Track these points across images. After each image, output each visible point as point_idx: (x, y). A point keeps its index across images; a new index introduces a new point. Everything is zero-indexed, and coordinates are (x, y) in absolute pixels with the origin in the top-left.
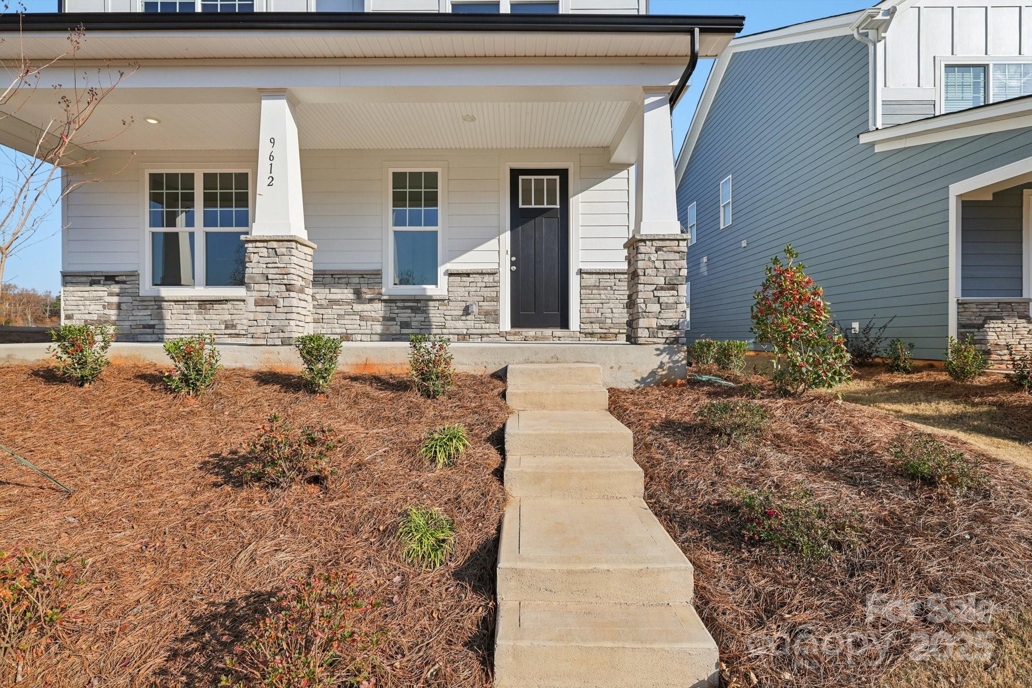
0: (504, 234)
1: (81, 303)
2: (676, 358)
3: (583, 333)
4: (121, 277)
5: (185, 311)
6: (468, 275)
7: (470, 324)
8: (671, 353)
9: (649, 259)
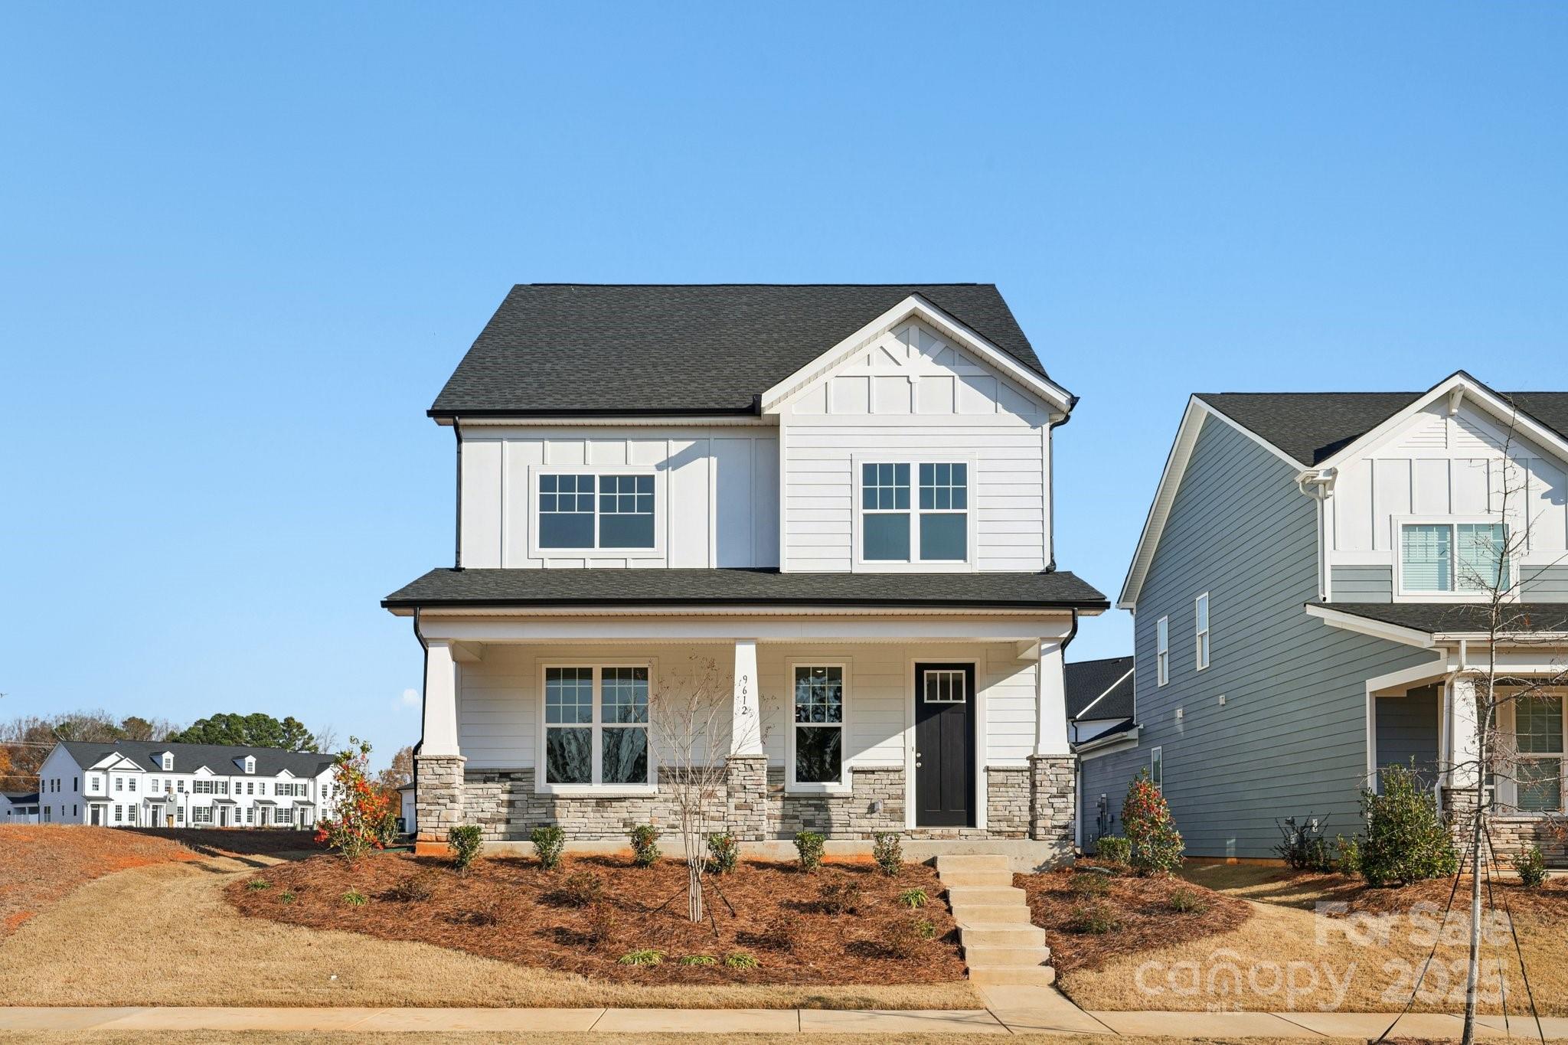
0: (910, 729)
1: (474, 800)
2: (1065, 850)
3: (990, 831)
4: (517, 775)
5: (583, 809)
6: (873, 772)
7: (875, 822)
8: (1062, 847)
9: (1045, 773)
